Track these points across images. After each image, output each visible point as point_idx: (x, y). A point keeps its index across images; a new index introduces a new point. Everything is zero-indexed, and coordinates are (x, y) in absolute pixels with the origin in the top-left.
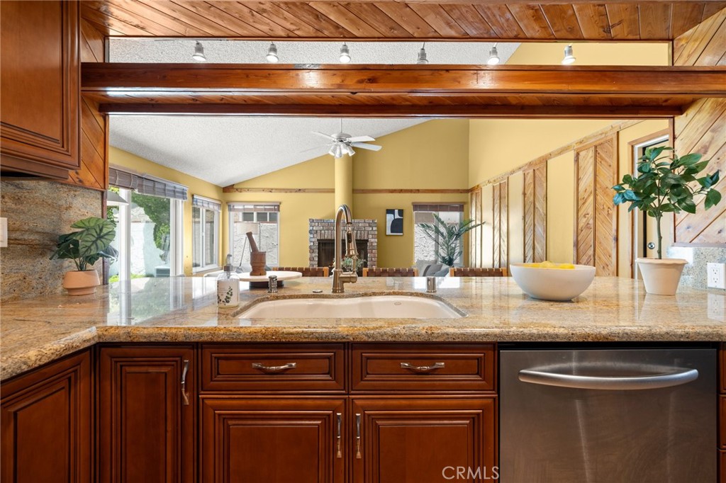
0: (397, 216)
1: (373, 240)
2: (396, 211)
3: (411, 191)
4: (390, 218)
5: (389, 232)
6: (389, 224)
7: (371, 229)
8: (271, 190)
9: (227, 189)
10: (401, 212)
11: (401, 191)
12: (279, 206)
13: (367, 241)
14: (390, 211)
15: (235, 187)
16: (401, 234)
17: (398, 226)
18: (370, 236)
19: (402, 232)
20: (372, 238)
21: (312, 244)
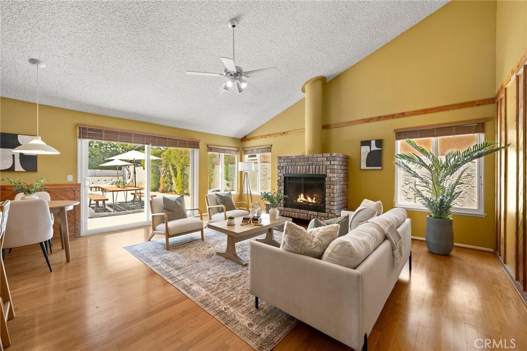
0: (374, 148)
1: (331, 175)
2: (373, 142)
3: (393, 116)
4: (365, 150)
5: (364, 166)
6: (364, 158)
7: (329, 163)
8: (265, 137)
9: (244, 139)
10: (379, 143)
11: (379, 118)
12: (270, 148)
13: (325, 175)
14: (367, 143)
15: (247, 137)
16: (380, 168)
17: (375, 159)
18: (329, 171)
19: (381, 166)
20: (330, 173)
21: (279, 178)
